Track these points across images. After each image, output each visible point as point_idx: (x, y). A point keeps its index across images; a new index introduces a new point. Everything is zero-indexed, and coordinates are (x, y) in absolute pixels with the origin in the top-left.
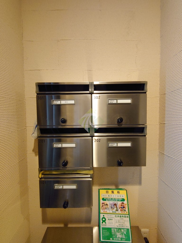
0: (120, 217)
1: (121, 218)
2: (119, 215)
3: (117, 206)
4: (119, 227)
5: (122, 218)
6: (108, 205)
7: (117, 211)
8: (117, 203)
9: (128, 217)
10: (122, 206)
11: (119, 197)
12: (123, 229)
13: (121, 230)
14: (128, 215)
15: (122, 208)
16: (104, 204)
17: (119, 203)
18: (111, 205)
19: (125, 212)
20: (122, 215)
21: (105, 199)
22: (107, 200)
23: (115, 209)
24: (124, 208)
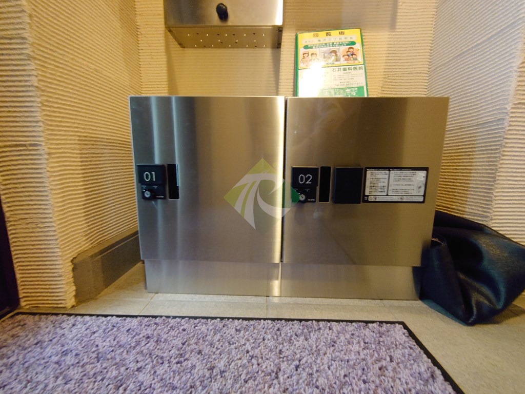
0: (345, 70)
1: (345, 72)
2: (342, 68)
3: (338, 54)
4: (340, 87)
5: (348, 71)
6: (316, 54)
7: (336, 61)
8: (339, 49)
9: (362, 69)
10: (349, 53)
11: (343, 40)
12: (349, 88)
13: (344, 91)
14: (363, 66)
15: (348, 55)
16: (308, 53)
17: (343, 49)
18: (323, 54)
19: (356, 61)
20: (347, 67)
21: (309, 46)
22: (314, 47)
23: (333, 58)
24: (354, 56)
